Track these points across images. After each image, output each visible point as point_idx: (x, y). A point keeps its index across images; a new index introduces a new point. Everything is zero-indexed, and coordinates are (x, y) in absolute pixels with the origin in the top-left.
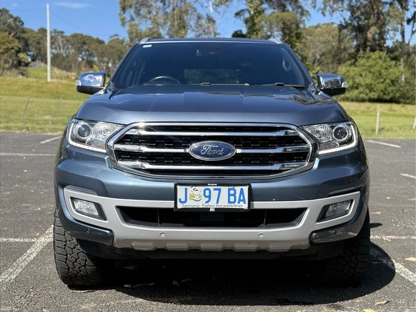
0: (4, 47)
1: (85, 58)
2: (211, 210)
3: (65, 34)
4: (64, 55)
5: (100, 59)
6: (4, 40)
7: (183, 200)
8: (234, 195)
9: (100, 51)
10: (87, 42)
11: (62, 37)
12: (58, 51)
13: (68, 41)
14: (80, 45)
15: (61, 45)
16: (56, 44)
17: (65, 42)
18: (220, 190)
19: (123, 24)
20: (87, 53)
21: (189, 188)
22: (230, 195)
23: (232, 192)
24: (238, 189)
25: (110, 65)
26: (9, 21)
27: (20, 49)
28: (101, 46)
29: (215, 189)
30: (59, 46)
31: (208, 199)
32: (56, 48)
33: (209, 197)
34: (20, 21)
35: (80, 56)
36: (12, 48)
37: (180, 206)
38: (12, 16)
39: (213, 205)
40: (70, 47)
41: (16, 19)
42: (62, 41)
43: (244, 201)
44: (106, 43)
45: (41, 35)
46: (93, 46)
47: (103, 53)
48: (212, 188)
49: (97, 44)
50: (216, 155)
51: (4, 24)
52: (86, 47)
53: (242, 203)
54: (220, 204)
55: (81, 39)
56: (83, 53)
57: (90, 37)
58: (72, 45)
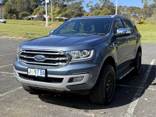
0: (105, 13)
1: (134, 14)
2: (36, 76)
3: (127, 7)
4: (127, 14)
5: (139, 14)
6: (105, 11)
7: (30, 72)
8: (42, 72)
9: (139, 12)
10: (134, 9)
11: (126, 8)
12: (125, 13)
13: (128, 9)
14: (132, 10)
15: (126, 11)
16: (124, 11)
17: (127, 10)
18: (38, 70)
19: (143, 2)
20: (135, 13)
21: (31, 69)
22: (41, 72)
23: (41, 71)
24: (43, 70)
25: (142, 16)
26: (109, 4)
27: (110, 13)
28: (139, 10)
29: (37, 70)
30: (125, 11)
31: (35, 73)
32: (124, 12)
33: (36, 72)
34: (113, 4)
35: (132, 14)
36: (108, 13)
37: (29, 74)
38: (110, 3)
39: (36, 75)
40: (129, 11)
41: (111, 4)
42: (126, 9)
43: (44, 74)
44: (141, 9)
45: (119, 8)
46: (136, 10)
47: (140, 12)
48: (36, 70)
49: (138, 9)
50: (40, 60)
51: (108, 5)
52: (134, 10)
53: (44, 75)
54: (38, 75)
55: (132, 8)
56: (133, 13)
57: (136, 7)
58: (129, 10)
